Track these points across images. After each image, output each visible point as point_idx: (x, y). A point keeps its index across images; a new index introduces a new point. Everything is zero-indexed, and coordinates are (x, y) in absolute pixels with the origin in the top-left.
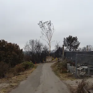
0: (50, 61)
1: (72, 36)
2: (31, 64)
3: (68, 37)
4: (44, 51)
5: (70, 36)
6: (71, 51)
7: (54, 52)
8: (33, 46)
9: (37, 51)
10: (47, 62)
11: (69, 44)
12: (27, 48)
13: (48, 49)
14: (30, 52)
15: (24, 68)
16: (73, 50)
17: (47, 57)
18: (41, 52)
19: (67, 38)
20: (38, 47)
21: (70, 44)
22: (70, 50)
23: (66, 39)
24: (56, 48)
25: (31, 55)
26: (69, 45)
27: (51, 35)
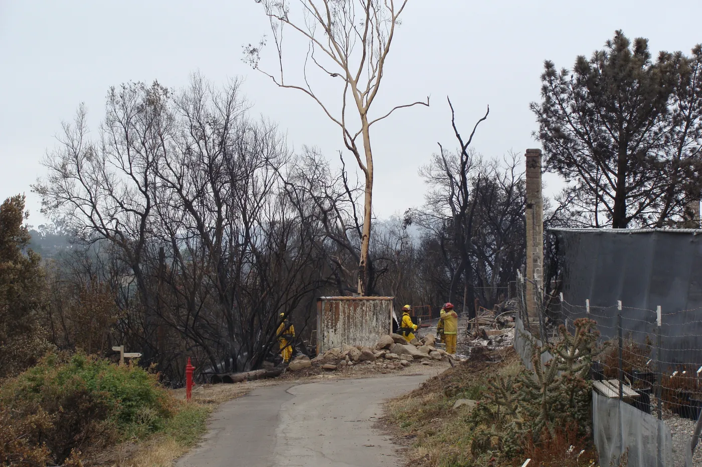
0: (365, 358)
1: (641, 45)
2: (131, 386)
3: (599, 57)
4: (288, 226)
5: (620, 41)
6: (634, 226)
7: (416, 235)
8: (151, 165)
9: (210, 222)
10: (337, 365)
11: (612, 137)
12: (79, 190)
13: (344, 207)
14: (118, 238)
15: (38, 435)
16: (652, 215)
17: (333, 308)
18: (259, 241)
19: (582, 66)
20: (213, 174)
21: (622, 144)
22: (619, 217)
23: (572, 76)
24: (443, 190)
25: (128, 281)
26: (601, 154)
27: (385, 29)
